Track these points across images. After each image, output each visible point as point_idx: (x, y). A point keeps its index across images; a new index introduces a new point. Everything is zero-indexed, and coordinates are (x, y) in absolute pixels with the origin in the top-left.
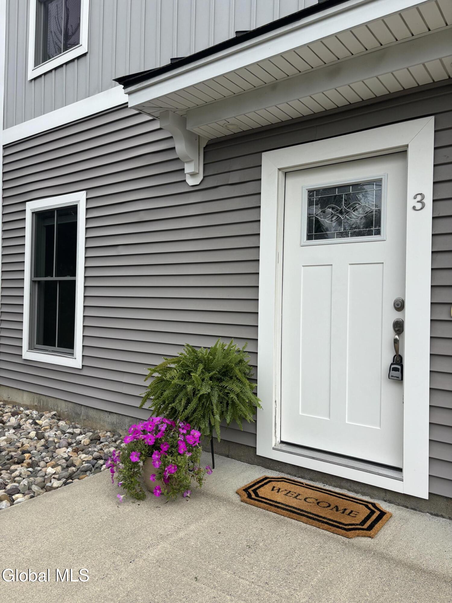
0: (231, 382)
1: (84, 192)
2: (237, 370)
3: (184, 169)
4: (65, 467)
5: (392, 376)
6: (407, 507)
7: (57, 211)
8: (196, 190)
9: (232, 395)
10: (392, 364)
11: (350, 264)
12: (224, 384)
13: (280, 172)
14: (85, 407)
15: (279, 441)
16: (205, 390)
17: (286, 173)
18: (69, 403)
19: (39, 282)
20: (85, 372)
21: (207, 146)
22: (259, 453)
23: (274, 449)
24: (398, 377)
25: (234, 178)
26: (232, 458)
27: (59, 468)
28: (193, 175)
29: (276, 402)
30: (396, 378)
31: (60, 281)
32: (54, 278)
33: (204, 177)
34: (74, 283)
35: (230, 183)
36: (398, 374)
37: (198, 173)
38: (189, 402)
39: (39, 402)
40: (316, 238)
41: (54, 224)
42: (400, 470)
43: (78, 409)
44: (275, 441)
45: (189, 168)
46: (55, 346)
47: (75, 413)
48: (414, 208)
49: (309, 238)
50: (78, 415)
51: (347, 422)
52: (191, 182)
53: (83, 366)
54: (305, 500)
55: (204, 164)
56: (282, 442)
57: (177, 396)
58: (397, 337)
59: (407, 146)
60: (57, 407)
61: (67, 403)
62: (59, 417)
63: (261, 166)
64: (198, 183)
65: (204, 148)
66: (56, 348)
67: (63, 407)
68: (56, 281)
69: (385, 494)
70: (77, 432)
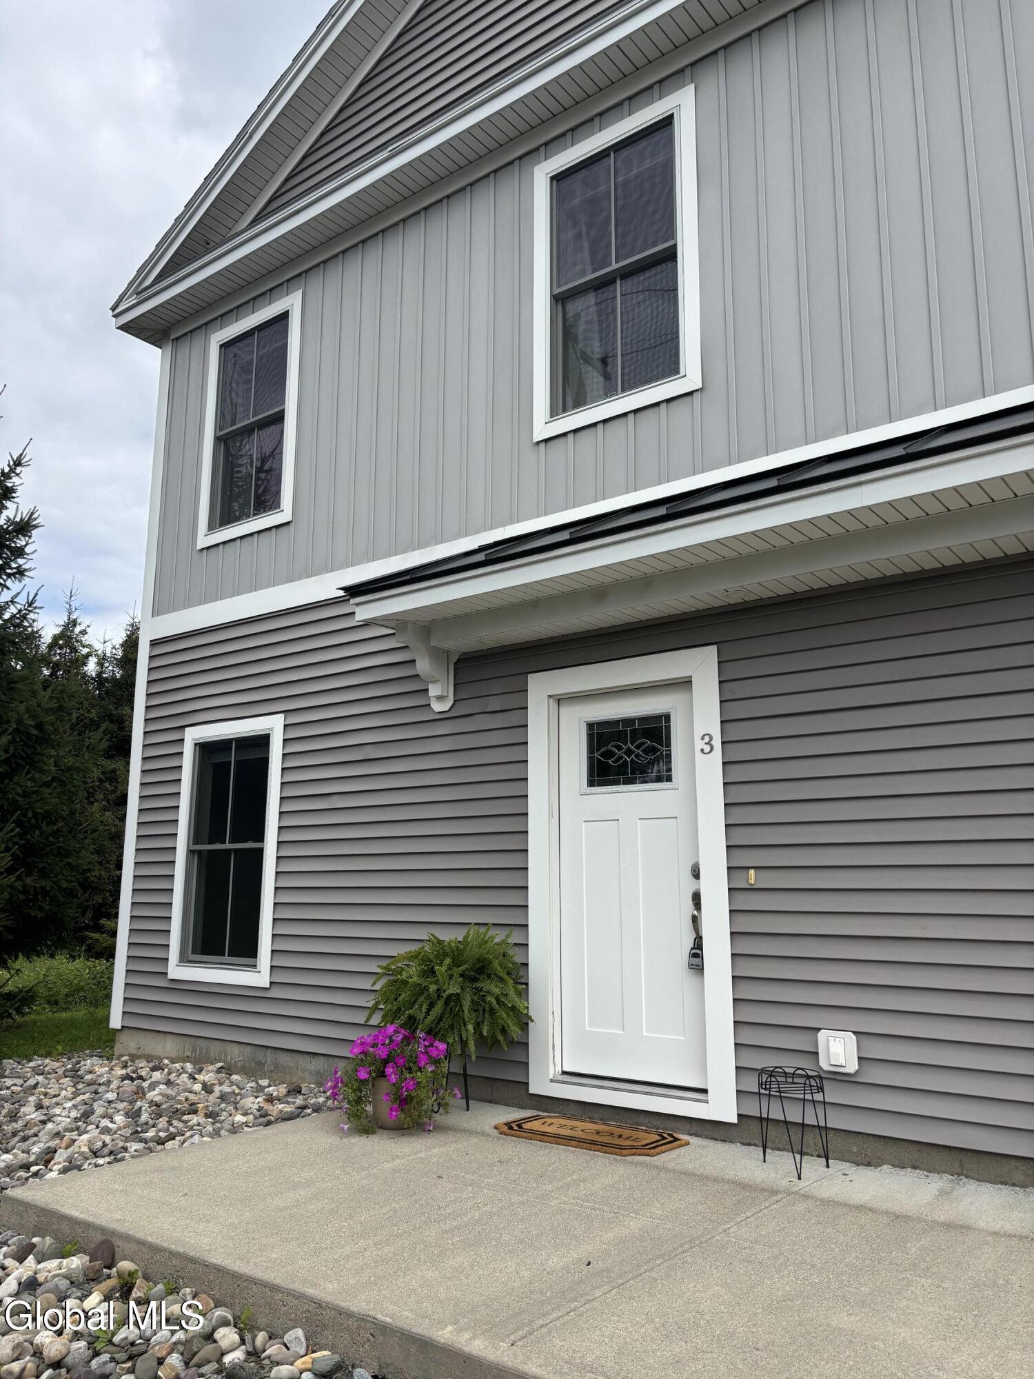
0: (489, 981)
1: (282, 716)
2: (496, 964)
3: (427, 690)
4: (258, 1116)
5: (692, 965)
6: (716, 1140)
7: (236, 742)
8: (444, 718)
9: (489, 998)
10: (692, 949)
11: (640, 819)
12: (479, 984)
13: (551, 700)
14: (273, 1051)
15: (560, 1072)
16: (453, 989)
17: (559, 700)
18: (246, 1046)
19: (200, 852)
20: (276, 993)
21: (458, 660)
22: (532, 1090)
23: (552, 1081)
24: (698, 966)
25: (494, 704)
26: (496, 1104)
27: (251, 1117)
28: (440, 698)
29: (553, 1013)
30: (696, 967)
31: (236, 850)
32: (228, 846)
33: (454, 701)
34: (259, 853)
35: (488, 710)
36: (696, 961)
37: (447, 696)
38: (432, 1005)
39: (194, 1050)
40: (599, 785)
41: (229, 760)
42: (705, 1091)
43: (260, 1055)
44: (553, 1070)
45: (434, 690)
46: (224, 955)
47: (255, 1063)
48: (702, 750)
49: (591, 783)
50: (261, 1065)
51: (645, 1034)
52: (437, 707)
53: (271, 983)
54: (582, 1131)
55: (455, 685)
56: (564, 1073)
57: (415, 1001)
58: (696, 913)
59: (691, 676)
60: (226, 1055)
61: (242, 1047)
62: (228, 1070)
63: (527, 690)
64: (447, 710)
65: (455, 663)
66: (227, 959)
67: (235, 1053)
68: (228, 851)
69: (689, 1126)
70: (263, 1085)
